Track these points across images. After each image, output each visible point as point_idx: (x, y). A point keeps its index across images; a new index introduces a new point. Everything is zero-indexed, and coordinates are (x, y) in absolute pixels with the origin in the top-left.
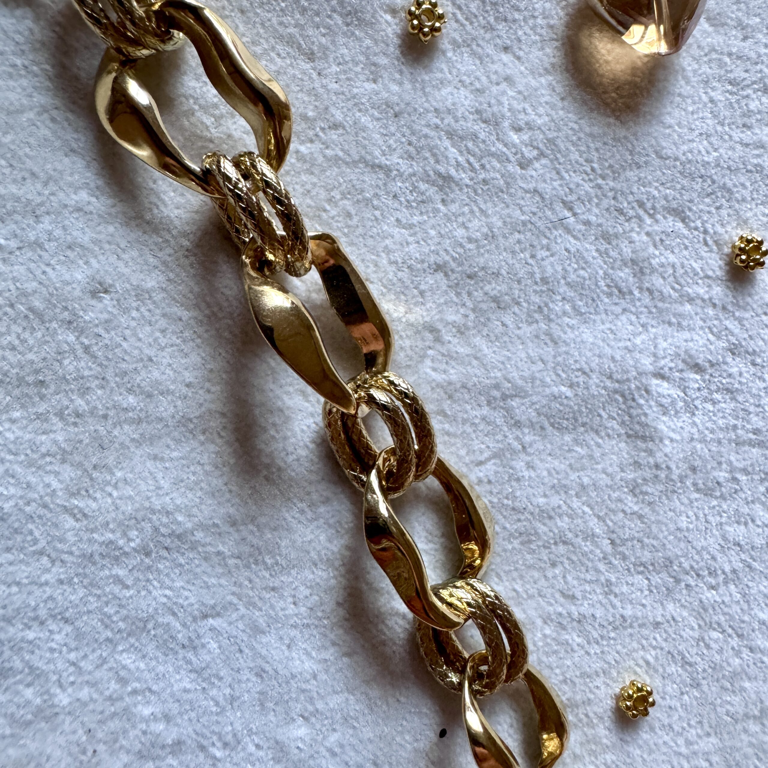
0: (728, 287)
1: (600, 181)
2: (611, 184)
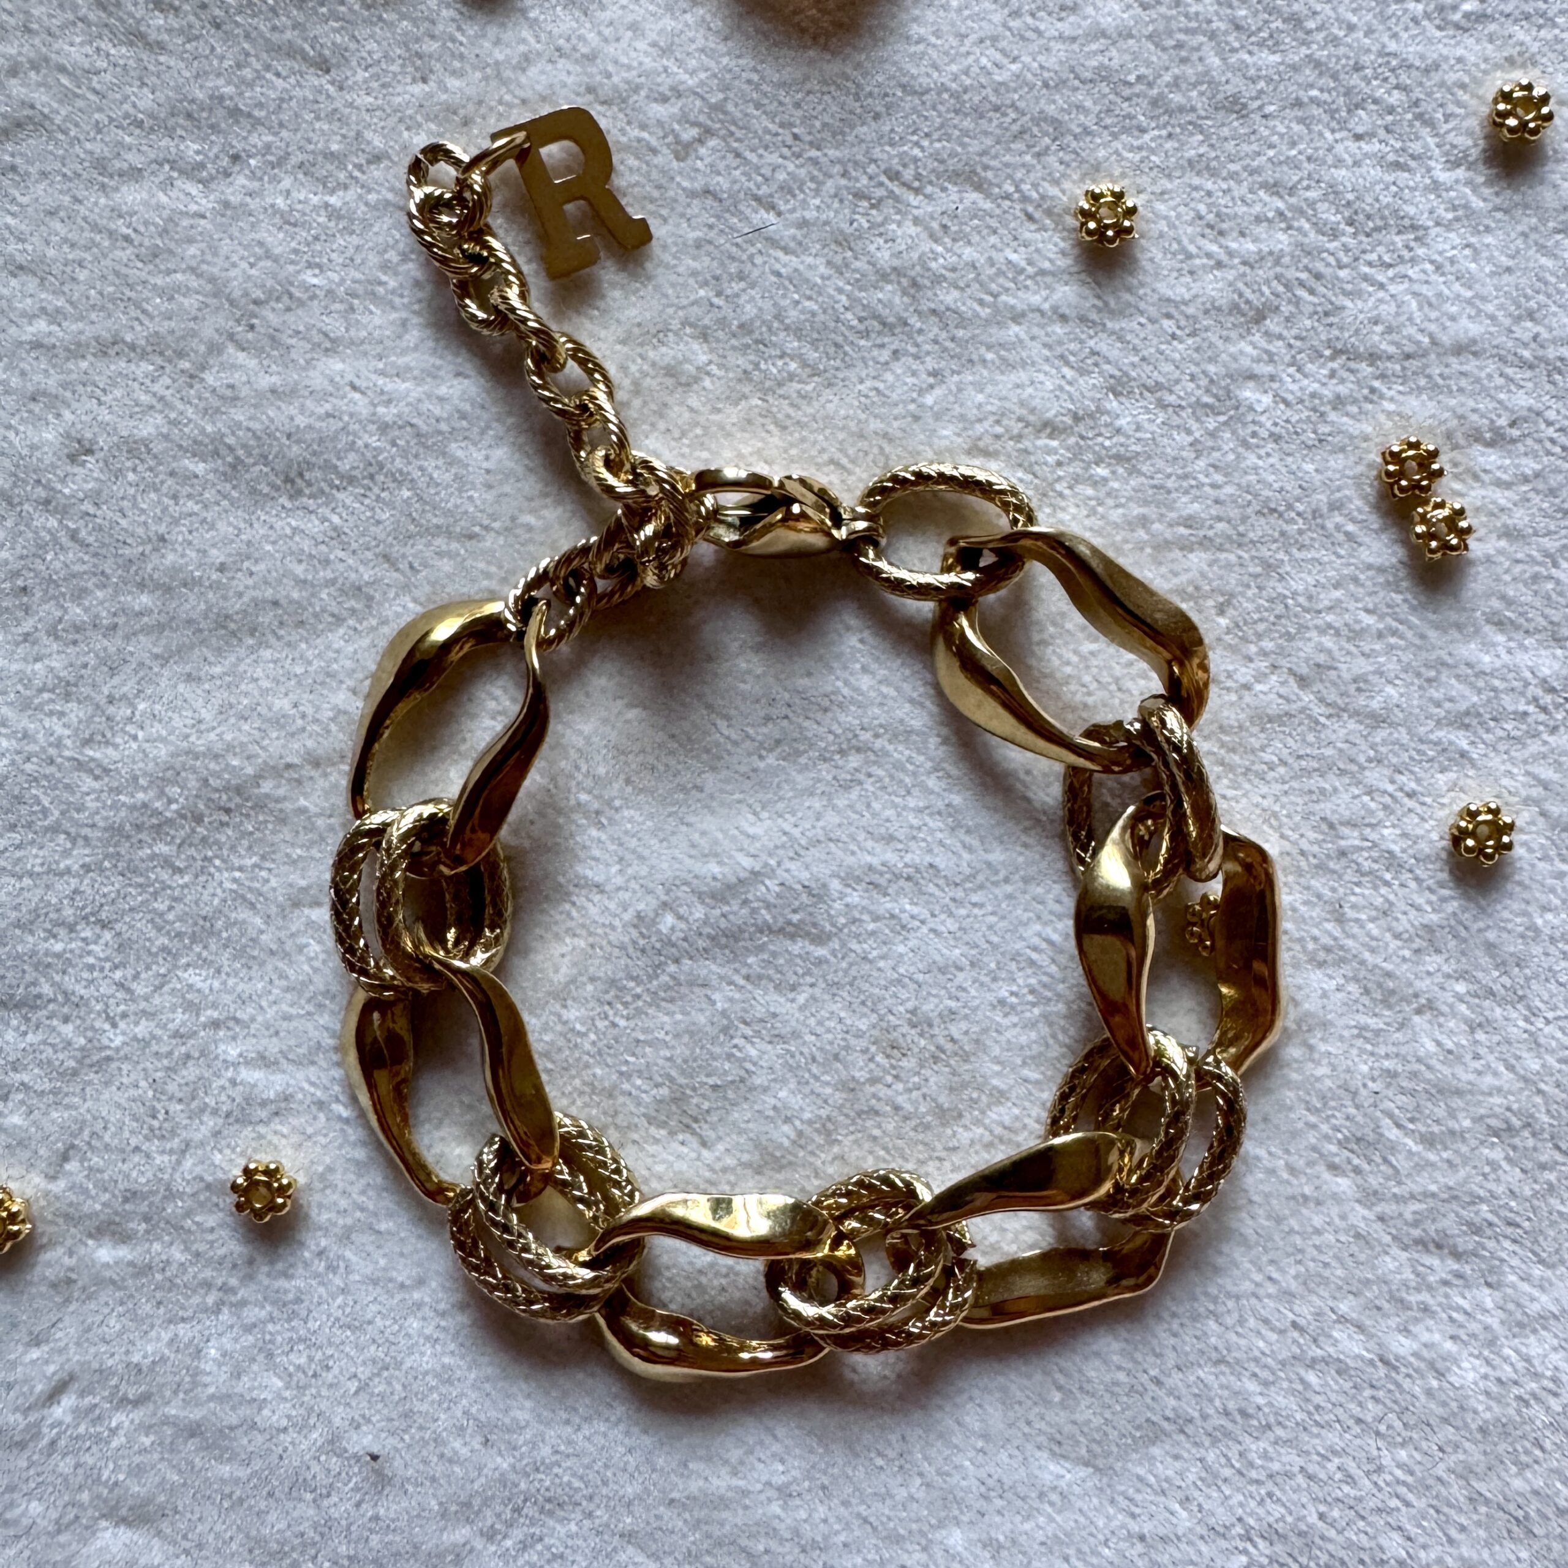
0: (1084, 283)
1: (814, 153)
2: (831, 152)
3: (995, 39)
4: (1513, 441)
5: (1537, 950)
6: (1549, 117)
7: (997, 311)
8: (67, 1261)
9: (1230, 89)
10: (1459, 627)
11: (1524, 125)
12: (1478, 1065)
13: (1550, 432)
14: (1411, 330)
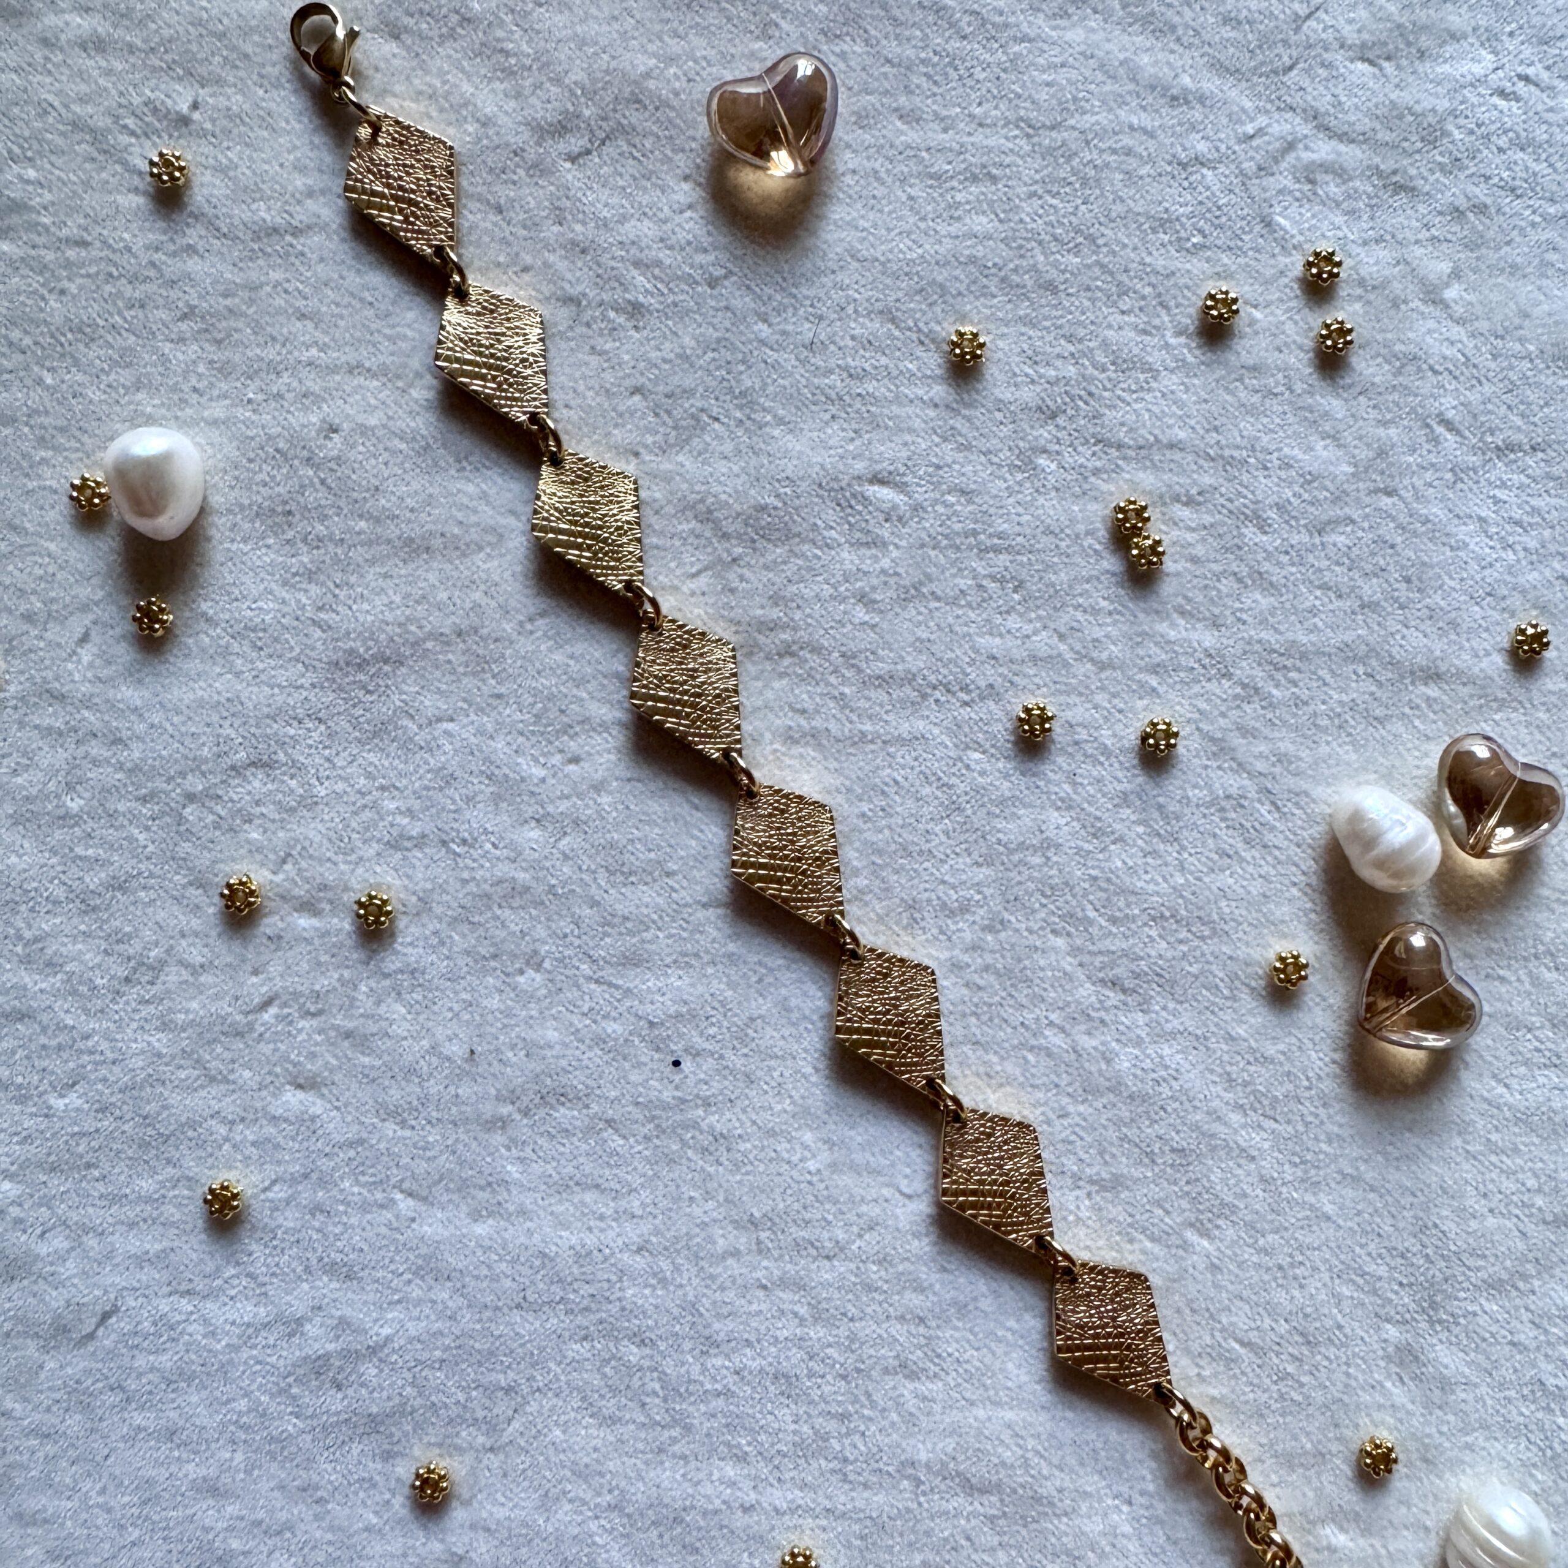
3: (909, 234)
4: (1199, 504)
5: (1186, 811)
6: (1237, 312)
7: (897, 397)
8: (280, 925)
9: (1048, 277)
10: (1157, 612)
11: (1221, 315)
12: (1148, 877)
13: (1222, 500)
14: (1142, 431)
